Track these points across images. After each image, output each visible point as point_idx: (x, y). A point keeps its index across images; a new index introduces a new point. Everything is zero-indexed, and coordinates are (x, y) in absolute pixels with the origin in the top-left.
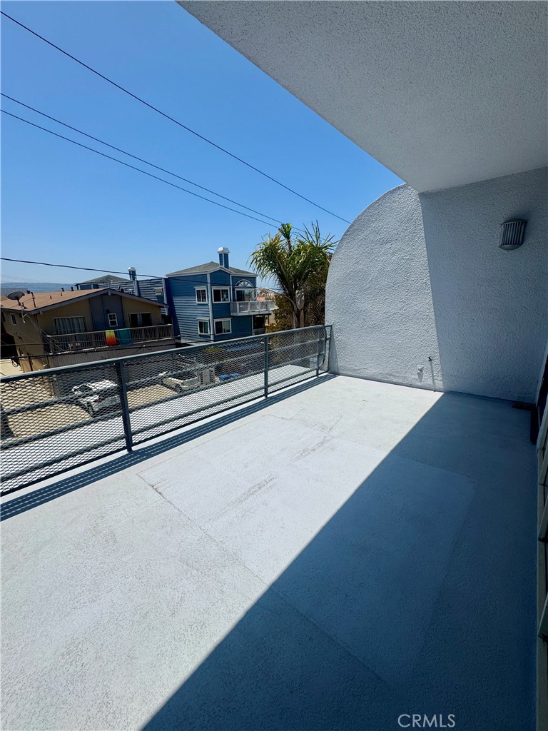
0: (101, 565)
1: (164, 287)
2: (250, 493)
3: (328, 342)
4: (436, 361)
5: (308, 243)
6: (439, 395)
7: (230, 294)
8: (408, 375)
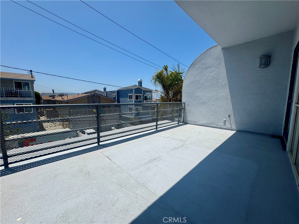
0: (82, 184)
1: (116, 94)
2: (150, 162)
3: (183, 110)
4: (232, 117)
5: (174, 72)
6: (234, 132)
7: (142, 97)
8: (219, 123)
